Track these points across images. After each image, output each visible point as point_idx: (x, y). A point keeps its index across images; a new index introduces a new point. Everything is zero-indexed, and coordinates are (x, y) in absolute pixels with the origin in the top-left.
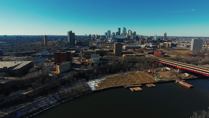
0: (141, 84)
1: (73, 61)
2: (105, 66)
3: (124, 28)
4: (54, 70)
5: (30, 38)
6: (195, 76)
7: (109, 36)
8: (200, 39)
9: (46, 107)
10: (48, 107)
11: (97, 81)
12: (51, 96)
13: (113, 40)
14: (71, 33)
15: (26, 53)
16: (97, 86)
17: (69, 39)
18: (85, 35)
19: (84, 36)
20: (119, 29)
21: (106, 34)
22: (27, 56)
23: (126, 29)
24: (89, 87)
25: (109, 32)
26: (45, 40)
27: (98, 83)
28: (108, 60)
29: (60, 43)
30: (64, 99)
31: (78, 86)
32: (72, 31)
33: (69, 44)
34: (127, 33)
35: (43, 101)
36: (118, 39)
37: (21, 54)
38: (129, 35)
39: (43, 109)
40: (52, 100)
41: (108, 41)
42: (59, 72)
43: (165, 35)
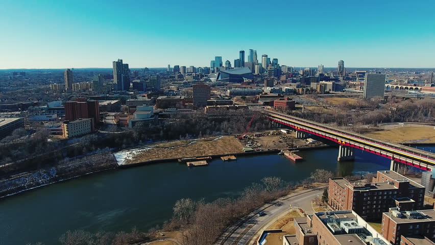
0: (211, 156)
1: (105, 119)
2: (158, 126)
3: (252, 51)
4: (58, 134)
5: (44, 75)
6: (324, 143)
7: (217, 68)
8: (380, 73)
9: (30, 186)
10: (34, 186)
11: (134, 152)
12: (42, 171)
13: (220, 79)
14: (120, 65)
15: (19, 106)
16: (130, 158)
17: (115, 76)
18: (167, 67)
19: (165, 70)
20: (242, 53)
21: (213, 63)
22: (20, 111)
23: (256, 53)
24: (114, 160)
25: (219, 59)
26: (68, 80)
27: (135, 155)
28: (168, 116)
29: (97, 84)
30: (63, 177)
31: (97, 158)
32: (122, 60)
33: (117, 88)
34: (260, 62)
35: (27, 177)
36: (231, 75)
37: (8, 107)
38: (263, 66)
39: (25, 189)
40: (43, 178)
41: (210, 81)
42: (67, 135)
43: (340, 66)
